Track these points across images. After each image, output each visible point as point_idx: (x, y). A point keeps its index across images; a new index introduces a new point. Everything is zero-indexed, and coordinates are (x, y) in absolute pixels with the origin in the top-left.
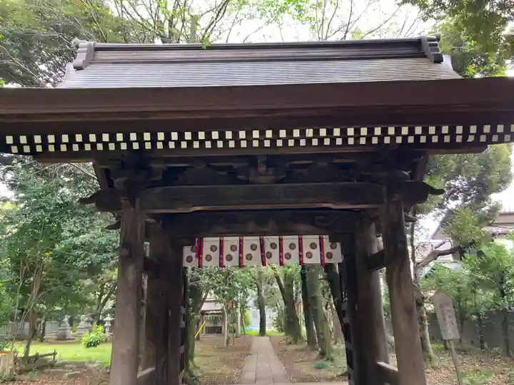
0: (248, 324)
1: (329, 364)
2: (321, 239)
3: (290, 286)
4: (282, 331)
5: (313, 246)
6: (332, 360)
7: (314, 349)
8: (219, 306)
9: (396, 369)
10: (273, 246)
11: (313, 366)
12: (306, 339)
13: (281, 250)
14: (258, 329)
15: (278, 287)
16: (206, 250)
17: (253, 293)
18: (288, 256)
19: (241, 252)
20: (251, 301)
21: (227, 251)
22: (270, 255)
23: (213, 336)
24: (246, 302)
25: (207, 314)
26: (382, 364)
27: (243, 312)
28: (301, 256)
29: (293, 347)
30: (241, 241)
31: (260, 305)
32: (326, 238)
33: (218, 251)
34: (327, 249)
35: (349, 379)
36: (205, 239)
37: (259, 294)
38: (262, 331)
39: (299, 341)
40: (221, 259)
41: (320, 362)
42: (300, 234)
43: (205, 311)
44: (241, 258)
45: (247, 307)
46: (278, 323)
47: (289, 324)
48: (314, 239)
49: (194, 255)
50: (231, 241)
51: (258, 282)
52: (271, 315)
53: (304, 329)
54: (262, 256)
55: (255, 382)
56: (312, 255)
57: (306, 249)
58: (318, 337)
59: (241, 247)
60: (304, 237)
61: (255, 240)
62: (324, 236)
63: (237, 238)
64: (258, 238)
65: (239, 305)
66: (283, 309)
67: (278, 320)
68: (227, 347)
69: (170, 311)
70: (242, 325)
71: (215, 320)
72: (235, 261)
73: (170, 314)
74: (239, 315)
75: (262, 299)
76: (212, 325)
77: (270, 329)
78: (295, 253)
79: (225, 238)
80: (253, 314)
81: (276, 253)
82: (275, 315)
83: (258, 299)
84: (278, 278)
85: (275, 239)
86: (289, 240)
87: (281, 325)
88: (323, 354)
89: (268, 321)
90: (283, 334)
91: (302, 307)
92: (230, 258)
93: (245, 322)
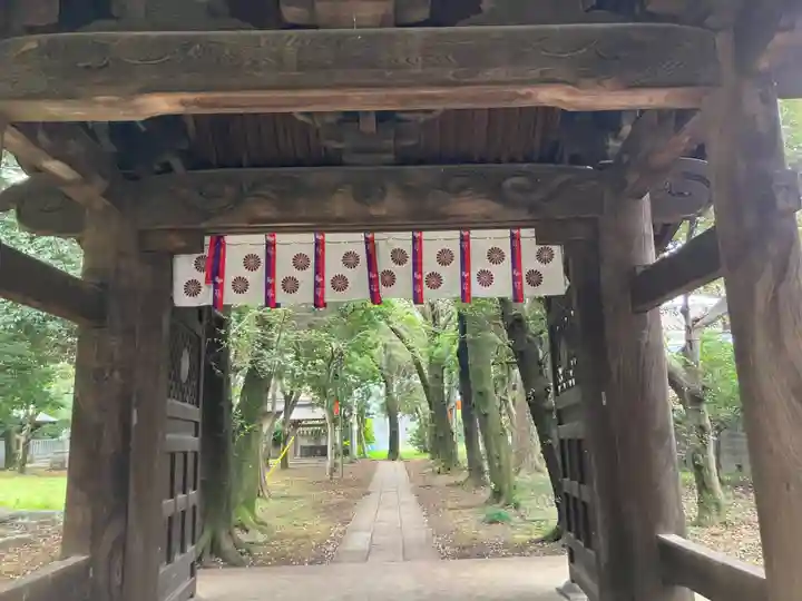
0: (369, 441)
1: (510, 512)
2: (515, 239)
3: (439, 378)
4: (425, 451)
5: (495, 256)
6: (517, 506)
7: (481, 484)
8: (319, 413)
9: (760, 573)
10: (398, 257)
11: (482, 517)
12: (466, 465)
13: (417, 266)
14: (386, 447)
15: (419, 382)
16: (233, 267)
17: (378, 390)
18: (435, 280)
19: (319, 270)
20: (375, 405)
21: (284, 269)
22: (390, 279)
23: (312, 461)
24: (368, 407)
25: (303, 426)
26: (673, 538)
27: (362, 422)
28: (465, 281)
29: (443, 479)
30: (319, 245)
31: (391, 411)
32: (527, 235)
33: (262, 269)
34: (529, 262)
35: (572, 560)
36: (229, 239)
37: (388, 393)
38: (394, 452)
39: (453, 468)
40: (269, 287)
41: (495, 509)
42: (464, 225)
43: (299, 421)
44: (318, 286)
45: (368, 414)
46: (419, 441)
47: (438, 441)
48: (500, 238)
49: (201, 277)
50: (293, 244)
51: (387, 374)
52: (408, 426)
53: (462, 449)
54: (371, 280)
55: (367, 559)
56: (491, 278)
57: (479, 263)
58: (490, 463)
59: (319, 258)
60: (473, 233)
61: (354, 242)
62: (524, 232)
63: (310, 238)
64: (360, 237)
65: (355, 412)
66: (427, 416)
67: (419, 434)
68: (333, 480)
69: (135, 412)
70: (360, 441)
71: (317, 435)
72: (305, 294)
73: (135, 421)
74: (355, 427)
75: (393, 400)
76: (312, 444)
77: (407, 448)
78: (451, 274)
79: (280, 238)
80: (378, 425)
81: (403, 273)
82: (414, 426)
83: (387, 402)
84: (418, 366)
85: (403, 240)
86: (438, 241)
87: (423, 442)
88: (497, 495)
89: (403, 437)
90: (427, 456)
91: (459, 412)
92: (291, 285)
93: (365, 437)
